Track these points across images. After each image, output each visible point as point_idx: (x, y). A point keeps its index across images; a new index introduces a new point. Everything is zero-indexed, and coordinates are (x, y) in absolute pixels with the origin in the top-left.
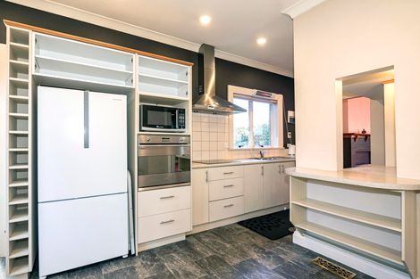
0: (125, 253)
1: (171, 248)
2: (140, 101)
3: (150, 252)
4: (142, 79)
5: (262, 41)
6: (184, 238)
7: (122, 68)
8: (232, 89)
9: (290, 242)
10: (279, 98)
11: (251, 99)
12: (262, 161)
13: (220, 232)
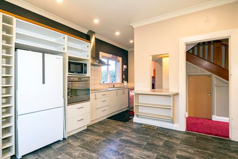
0: (61, 138)
1: (83, 133)
2: (69, 59)
3: (73, 136)
4: (69, 48)
5: (117, 33)
6: (86, 128)
7: (53, 40)
8: (101, 54)
9: (132, 122)
10: (120, 59)
11: (108, 59)
12: (114, 89)
13: (101, 123)
